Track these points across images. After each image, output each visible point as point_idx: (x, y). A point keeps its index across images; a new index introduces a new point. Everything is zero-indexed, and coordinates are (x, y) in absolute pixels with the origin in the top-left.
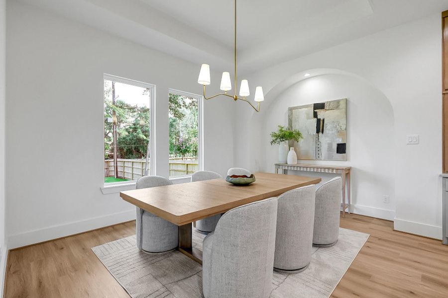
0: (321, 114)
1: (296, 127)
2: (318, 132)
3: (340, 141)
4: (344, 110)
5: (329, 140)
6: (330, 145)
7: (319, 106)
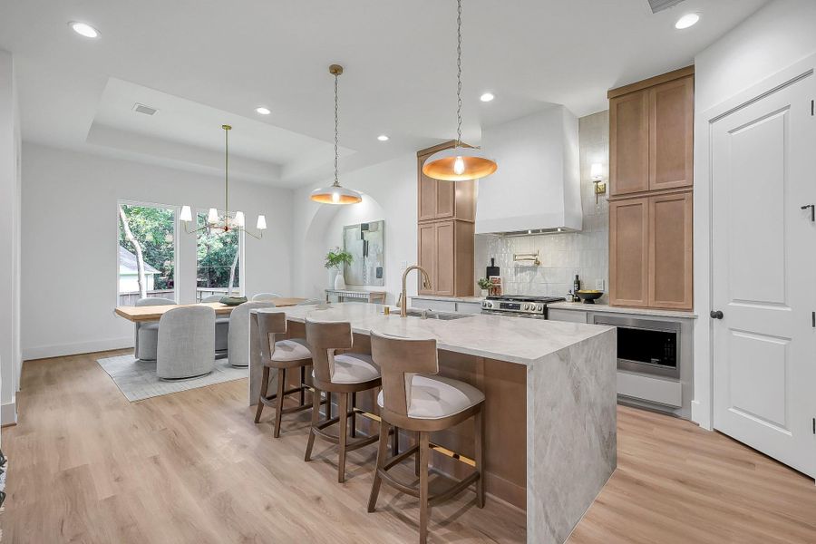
0: (368, 236)
1: (350, 250)
2: (364, 255)
3: (379, 266)
4: (381, 232)
5: (372, 264)
6: (372, 268)
7: (365, 227)
